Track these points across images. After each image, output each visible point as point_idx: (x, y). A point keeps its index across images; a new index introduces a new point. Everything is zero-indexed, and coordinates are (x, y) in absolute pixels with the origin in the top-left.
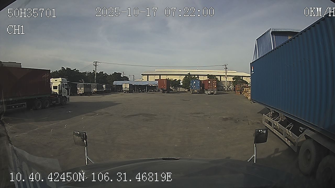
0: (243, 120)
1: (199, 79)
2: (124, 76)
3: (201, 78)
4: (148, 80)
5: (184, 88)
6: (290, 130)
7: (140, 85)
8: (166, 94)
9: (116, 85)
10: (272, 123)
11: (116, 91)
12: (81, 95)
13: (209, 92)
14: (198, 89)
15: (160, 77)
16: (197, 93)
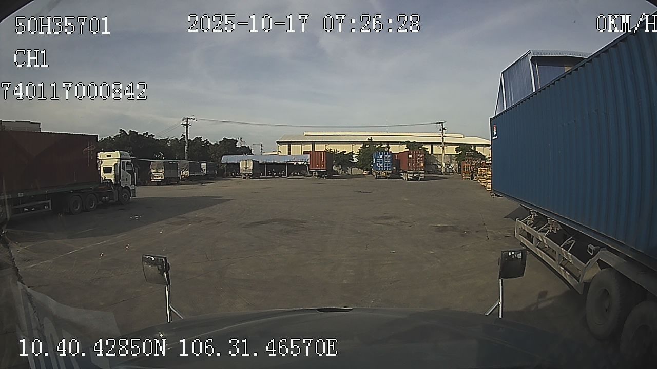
0: (477, 232)
1: (390, 150)
2: (242, 145)
3: (394, 149)
4: (289, 153)
5: (362, 168)
6: (569, 250)
7: (274, 163)
8: (324, 180)
9: (227, 163)
10: (533, 236)
11: (227, 175)
12: (158, 183)
13: (410, 176)
14: (388, 170)
15: (313, 148)
16: (386, 178)
